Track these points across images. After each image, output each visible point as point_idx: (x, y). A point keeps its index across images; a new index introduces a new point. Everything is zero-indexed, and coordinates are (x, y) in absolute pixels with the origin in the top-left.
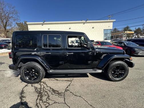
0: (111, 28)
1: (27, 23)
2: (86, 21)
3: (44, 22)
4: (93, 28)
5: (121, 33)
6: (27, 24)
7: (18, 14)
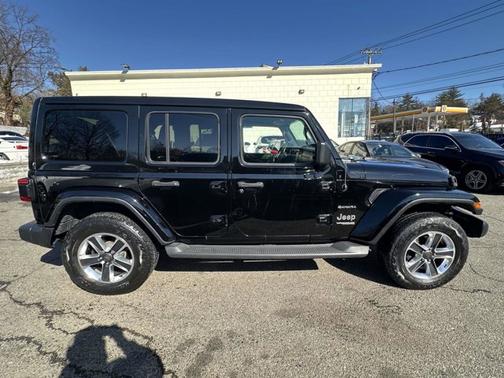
0: (366, 92)
1: (67, 74)
2: (275, 68)
3: (125, 72)
4: (300, 92)
5: (420, 113)
6: (66, 77)
7: (51, 42)
